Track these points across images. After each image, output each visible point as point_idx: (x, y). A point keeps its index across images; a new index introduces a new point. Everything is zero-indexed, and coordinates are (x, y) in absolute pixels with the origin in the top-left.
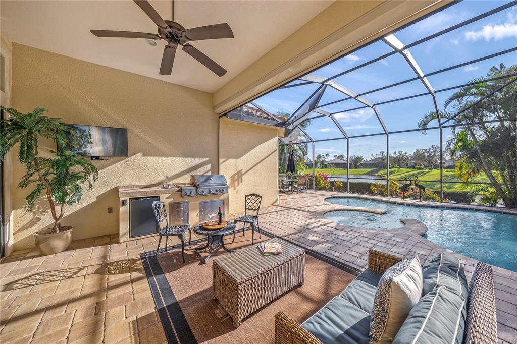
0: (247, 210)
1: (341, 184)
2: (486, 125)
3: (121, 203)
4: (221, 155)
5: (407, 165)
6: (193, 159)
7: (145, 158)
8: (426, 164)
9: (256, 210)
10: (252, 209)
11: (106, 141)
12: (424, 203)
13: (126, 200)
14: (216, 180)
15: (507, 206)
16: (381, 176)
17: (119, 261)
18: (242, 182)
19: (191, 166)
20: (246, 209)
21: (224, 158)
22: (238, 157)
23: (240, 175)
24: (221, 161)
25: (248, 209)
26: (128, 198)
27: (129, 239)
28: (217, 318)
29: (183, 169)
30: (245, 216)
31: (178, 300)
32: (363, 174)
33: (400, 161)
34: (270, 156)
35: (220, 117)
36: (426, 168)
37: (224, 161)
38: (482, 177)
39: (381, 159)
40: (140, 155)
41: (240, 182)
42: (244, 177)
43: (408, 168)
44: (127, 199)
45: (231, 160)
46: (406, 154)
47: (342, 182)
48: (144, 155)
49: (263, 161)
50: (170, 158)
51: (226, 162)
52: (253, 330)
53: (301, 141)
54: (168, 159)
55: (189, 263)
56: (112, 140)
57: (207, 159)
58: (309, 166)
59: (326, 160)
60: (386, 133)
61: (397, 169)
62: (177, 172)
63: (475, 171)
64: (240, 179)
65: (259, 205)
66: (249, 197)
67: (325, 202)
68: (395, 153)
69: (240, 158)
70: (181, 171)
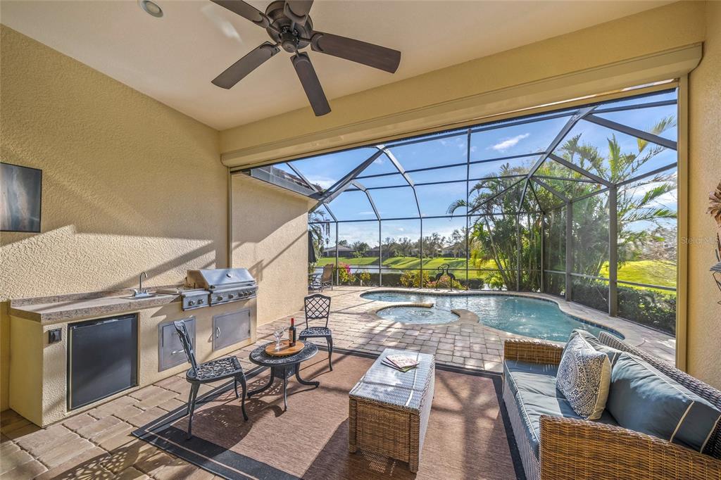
0: (309, 320)
1: (369, 277)
2: (494, 216)
3: (46, 338)
4: (234, 234)
5: (410, 253)
6: (185, 241)
7: (83, 237)
8: (428, 252)
9: (323, 317)
10: (317, 317)
11: (15, 195)
12: (455, 292)
13: (60, 331)
14: (238, 277)
15: (509, 290)
16: (387, 265)
17: (90, 462)
18: (261, 280)
19: (181, 253)
20: (307, 318)
21: (238, 240)
22: (257, 240)
23: (260, 268)
24: (234, 244)
25: (310, 317)
26: (66, 324)
27: (67, 414)
28: (382, 474)
29: (166, 260)
30: (307, 328)
31: (299, 476)
32: (369, 264)
33: (405, 249)
34: (300, 240)
35: (232, 172)
36: (427, 256)
37: (237, 246)
38: (491, 264)
39: (387, 246)
40: (67, 230)
41: (259, 279)
42: (265, 272)
43: (412, 256)
44: (64, 326)
45: (246, 245)
46: (410, 241)
47: (370, 274)
48: (80, 230)
49: (291, 247)
50: (140, 239)
51: (240, 248)
52: (434, 466)
53: (316, 220)
54: (137, 241)
55: (256, 420)
56: (28, 193)
57: (210, 242)
58: (331, 254)
59: (325, 247)
60: (420, 218)
61: (401, 258)
62: (153, 265)
63: (486, 259)
64: (260, 274)
65: (327, 310)
66: (310, 300)
67: (364, 300)
68: (400, 240)
69: (260, 241)
70: (161, 263)
